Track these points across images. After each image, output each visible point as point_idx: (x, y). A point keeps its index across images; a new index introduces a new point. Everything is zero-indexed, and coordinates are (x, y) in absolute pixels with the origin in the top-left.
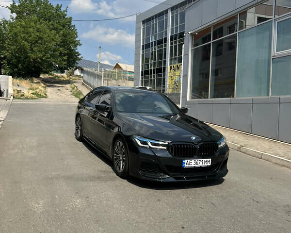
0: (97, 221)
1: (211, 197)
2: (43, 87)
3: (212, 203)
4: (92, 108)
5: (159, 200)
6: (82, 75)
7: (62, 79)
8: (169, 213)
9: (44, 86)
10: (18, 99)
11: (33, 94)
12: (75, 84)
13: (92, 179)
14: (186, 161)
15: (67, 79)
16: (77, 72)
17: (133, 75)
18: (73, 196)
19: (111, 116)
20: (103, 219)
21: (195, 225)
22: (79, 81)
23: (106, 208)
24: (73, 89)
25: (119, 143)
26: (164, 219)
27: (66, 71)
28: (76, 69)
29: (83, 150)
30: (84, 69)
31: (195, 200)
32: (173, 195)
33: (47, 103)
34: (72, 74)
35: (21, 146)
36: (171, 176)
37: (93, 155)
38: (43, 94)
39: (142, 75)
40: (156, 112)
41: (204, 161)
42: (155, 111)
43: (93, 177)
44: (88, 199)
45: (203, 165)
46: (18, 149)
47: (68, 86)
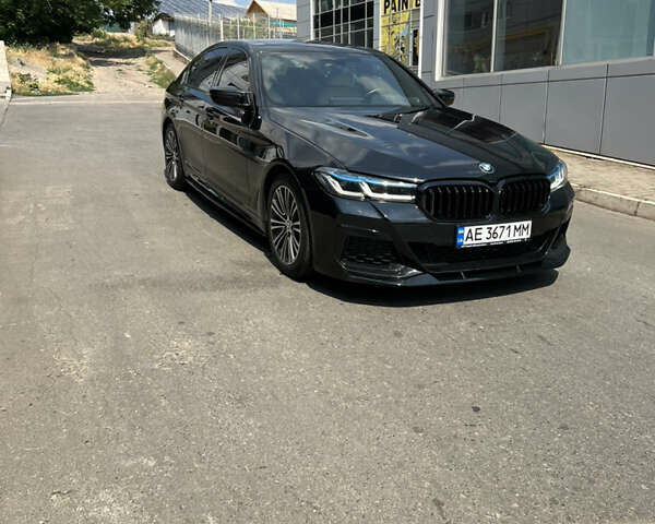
0: (240, 401)
1: (535, 320)
2: (83, 66)
3: (540, 337)
4: (201, 103)
5: (397, 334)
6: (172, 33)
7: (126, 45)
8: (430, 368)
9: (84, 62)
10: (25, 95)
11: (59, 82)
12: (156, 56)
13: (219, 283)
14: (467, 229)
15: (137, 44)
16: (160, 27)
17: (293, 30)
18: (170, 333)
19: (252, 119)
20: (257, 393)
21: (507, 400)
22: (167, 48)
23: (263, 362)
24: (153, 67)
25: (282, 191)
26: (421, 387)
27: (132, 24)
28: (156, 20)
29: (188, 213)
30: (176, 16)
31: (493, 329)
32: (432, 320)
33: (92, 102)
34: (147, 31)
35: (32, 206)
36: (424, 271)
37: (215, 224)
38: (82, 82)
39: (316, 26)
40: (373, 103)
41: (512, 228)
42: (367, 103)
43: (220, 279)
44: (211, 339)
45: (512, 237)
46: (25, 213)
47: (141, 61)
